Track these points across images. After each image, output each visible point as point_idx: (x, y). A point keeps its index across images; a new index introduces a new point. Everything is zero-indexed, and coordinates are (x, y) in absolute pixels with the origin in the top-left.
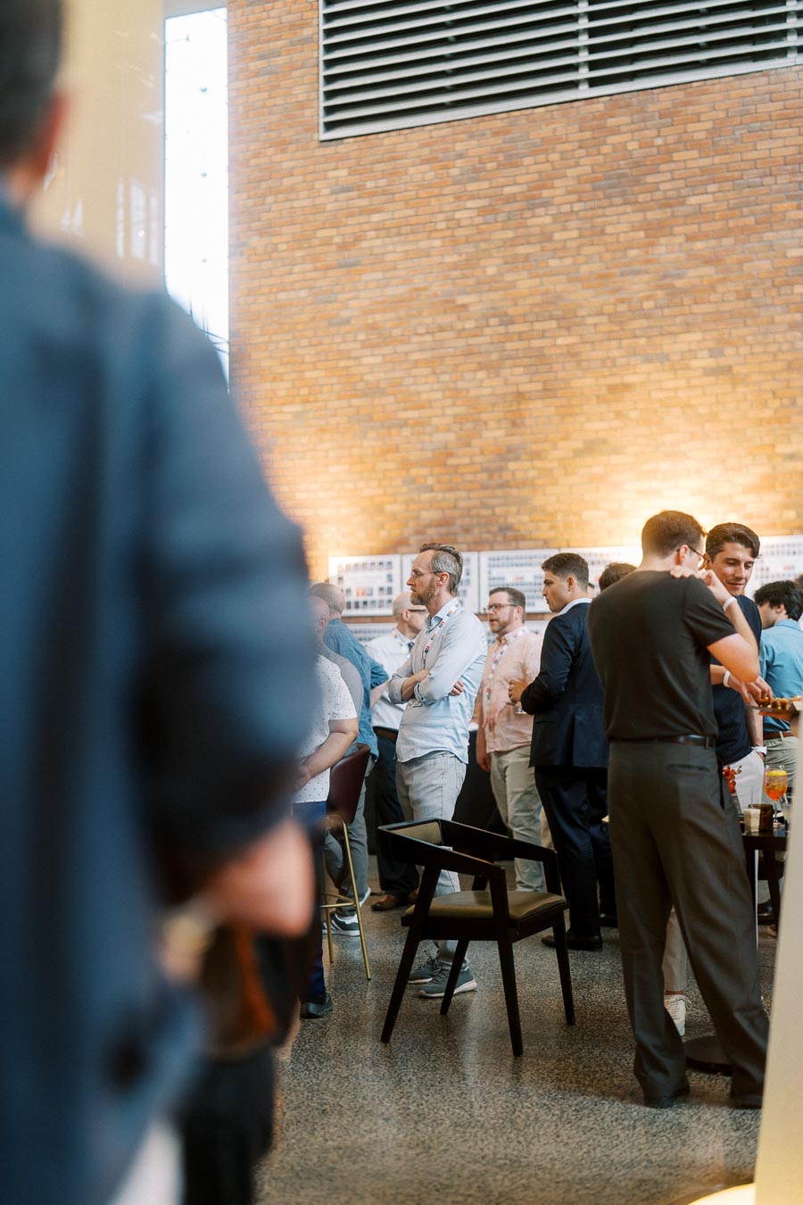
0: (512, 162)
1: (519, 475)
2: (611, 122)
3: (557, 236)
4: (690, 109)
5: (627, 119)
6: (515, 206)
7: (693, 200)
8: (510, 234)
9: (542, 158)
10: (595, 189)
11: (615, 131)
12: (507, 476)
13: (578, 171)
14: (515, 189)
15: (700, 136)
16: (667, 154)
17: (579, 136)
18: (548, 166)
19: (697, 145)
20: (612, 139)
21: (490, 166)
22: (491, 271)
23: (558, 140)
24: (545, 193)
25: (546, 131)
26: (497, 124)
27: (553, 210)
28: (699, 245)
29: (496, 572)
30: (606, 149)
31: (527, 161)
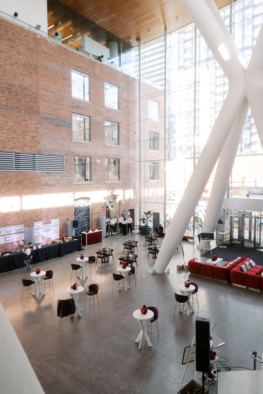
0: (6, 178)
1: (8, 217)
2: (19, 175)
3: (12, 188)
4: (28, 175)
5: (20, 175)
6: (7, 183)
7: (28, 185)
8: (6, 187)
9: (10, 178)
10: (17, 183)
11: (19, 176)
12: (6, 217)
13: (14, 180)
14: (7, 181)
15: (29, 178)
16: (25, 180)
17: (14, 176)
18: (11, 179)
19: (28, 179)
20: (19, 177)
21: (3, 178)
22: (3, 192)
23: (12, 176)
24: (11, 182)
25: (11, 175)
26: (4, 173)
27: (12, 185)
28: (29, 190)
29: (5, 230)
30: (18, 178)
31: (8, 178)
